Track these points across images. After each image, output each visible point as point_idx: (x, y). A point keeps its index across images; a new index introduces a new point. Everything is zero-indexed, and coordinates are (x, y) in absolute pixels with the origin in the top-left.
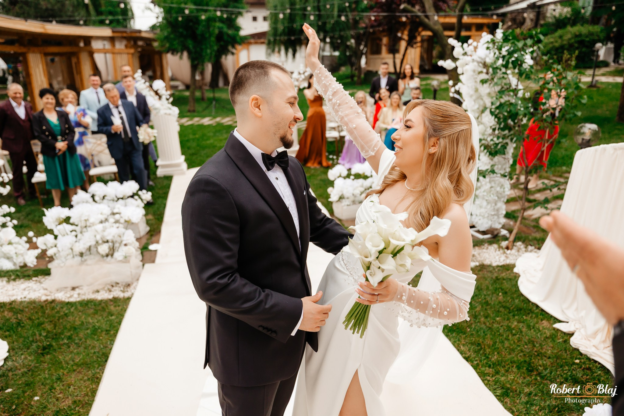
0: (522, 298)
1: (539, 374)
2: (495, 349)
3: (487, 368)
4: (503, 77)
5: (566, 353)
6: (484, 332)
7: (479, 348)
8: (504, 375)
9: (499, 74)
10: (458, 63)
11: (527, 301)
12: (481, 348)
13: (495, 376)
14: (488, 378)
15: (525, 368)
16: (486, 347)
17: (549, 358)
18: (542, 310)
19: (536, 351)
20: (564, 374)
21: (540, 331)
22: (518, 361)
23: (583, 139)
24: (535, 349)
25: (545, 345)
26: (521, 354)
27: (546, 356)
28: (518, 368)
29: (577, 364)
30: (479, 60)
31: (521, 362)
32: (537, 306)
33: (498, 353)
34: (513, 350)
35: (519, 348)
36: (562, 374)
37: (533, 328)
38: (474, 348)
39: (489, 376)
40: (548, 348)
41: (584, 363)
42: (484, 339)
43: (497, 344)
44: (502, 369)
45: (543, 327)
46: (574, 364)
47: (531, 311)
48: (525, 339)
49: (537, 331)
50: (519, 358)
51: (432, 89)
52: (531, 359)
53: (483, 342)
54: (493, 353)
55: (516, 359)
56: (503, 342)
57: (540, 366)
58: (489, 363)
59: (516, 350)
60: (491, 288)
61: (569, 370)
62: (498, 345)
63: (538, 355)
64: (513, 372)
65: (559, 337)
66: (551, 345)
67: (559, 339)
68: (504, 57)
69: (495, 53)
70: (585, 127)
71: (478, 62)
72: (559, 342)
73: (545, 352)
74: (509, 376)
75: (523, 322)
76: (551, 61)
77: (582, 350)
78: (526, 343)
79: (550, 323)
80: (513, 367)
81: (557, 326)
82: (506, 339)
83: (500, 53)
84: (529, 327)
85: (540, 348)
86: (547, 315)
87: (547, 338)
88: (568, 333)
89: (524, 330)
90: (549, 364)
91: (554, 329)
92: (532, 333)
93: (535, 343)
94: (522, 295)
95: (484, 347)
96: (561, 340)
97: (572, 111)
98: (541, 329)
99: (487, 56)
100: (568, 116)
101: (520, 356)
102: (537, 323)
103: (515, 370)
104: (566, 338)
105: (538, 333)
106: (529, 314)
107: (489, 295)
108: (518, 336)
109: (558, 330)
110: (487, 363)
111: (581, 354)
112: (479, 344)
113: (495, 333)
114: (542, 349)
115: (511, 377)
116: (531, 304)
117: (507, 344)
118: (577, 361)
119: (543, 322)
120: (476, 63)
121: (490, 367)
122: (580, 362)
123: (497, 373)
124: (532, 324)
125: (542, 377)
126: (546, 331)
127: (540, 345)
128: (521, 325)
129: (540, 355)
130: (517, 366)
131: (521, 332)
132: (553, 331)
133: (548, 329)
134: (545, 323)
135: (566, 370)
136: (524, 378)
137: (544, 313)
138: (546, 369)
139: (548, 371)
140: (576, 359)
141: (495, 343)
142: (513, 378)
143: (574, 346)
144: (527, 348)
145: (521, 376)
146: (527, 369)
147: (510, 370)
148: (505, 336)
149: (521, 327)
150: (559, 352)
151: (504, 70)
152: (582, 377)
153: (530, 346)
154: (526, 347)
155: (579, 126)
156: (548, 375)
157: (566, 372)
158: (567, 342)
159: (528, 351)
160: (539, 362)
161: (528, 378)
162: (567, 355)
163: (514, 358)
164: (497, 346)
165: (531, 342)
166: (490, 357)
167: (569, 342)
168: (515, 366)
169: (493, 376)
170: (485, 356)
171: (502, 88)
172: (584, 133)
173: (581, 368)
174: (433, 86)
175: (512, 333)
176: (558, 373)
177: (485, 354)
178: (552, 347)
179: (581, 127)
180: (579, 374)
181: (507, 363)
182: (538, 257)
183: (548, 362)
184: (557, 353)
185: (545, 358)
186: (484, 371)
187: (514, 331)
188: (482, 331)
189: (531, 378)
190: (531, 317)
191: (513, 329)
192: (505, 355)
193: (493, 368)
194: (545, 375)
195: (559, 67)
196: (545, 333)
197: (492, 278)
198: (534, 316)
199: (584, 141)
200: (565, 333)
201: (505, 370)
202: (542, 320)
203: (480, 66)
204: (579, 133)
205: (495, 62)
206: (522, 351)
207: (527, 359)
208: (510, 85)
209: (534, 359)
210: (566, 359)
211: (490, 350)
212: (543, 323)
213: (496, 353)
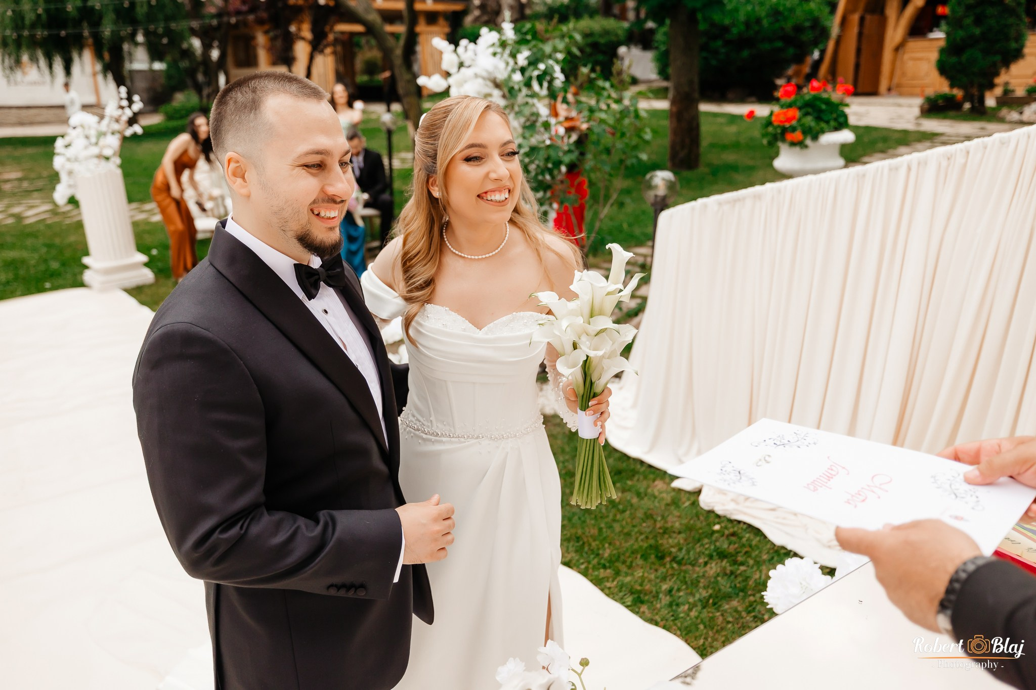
0: (617, 455)
1: (674, 559)
2: (605, 539)
3: (602, 571)
4: (527, 103)
5: (699, 519)
6: (580, 518)
7: (581, 543)
8: (627, 574)
9: (521, 98)
10: (451, 80)
11: (625, 458)
12: (584, 543)
13: (616, 578)
14: (608, 585)
15: (653, 556)
16: (591, 540)
17: (680, 533)
18: (650, 466)
19: (660, 528)
20: (706, 549)
21: (655, 497)
22: (641, 547)
23: (656, 196)
24: (658, 525)
25: (668, 516)
26: (643, 537)
27: (674, 532)
28: (645, 557)
29: (717, 532)
30: (485, 74)
31: (647, 548)
32: (642, 462)
33: (610, 544)
34: (628, 534)
35: (636, 530)
36: (704, 550)
37: (646, 495)
38: (573, 546)
39: (608, 581)
40: (675, 519)
41: (726, 528)
42: (583, 528)
43: (604, 530)
44: (624, 566)
45: (658, 490)
46: (714, 532)
47: (634, 473)
48: (640, 514)
49: (653, 499)
50: (641, 544)
51: (384, 129)
52: (657, 541)
53: (584, 533)
54: (603, 546)
55: (636, 547)
56: (610, 527)
57: (672, 547)
58: (602, 561)
59: (633, 533)
60: (567, 449)
61: (711, 543)
62: (606, 532)
63: (665, 533)
64: (638, 565)
65: (684, 499)
66: (676, 513)
67: (684, 503)
68: (523, 70)
69: (507, 64)
70: (656, 176)
71: (484, 78)
72: (686, 507)
73: (672, 527)
74: (635, 573)
75: (629, 490)
76: (593, 75)
77: (719, 510)
78: (642, 519)
79: (664, 483)
80: (636, 558)
81: (676, 484)
82: (614, 520)
83: (516, 63)
84: (639, 495)
85: (662, 522)
86: (658, 472)
87: (668, 505)
88: (692, 491)
89: (635, 500)
90: (682, 541)
91: (674, 489)
92: (646, 503)
93: (655, 517)
94: (616, 450)
95: (588, 541)
96: (687, 504)
97: (634, 153)
98: (656, 493)
99: (496, 67)
100: (629, 162)
101: (642, 540)
102: (648, 487)
103: (640, 562)
104: (692, 499)
105: (653, 502)
106: (634, 476)
107: (567, 461)
108: (628, 512)
109: (680, 491)
110: (599, 564)
111: (718, 516)
112: (578, 539)
113: (596, 516)
114: (666, 522)
115: (639, 573)
116: (631, 461)
117: (617, 527)
118: (717, 527)
119: (657, 483)
120: (480, 81)
121: (605, 567)
122: (721, 527)
123: (617, 573)
124: (642, 490)
125: (679, 563)
126: (664, 495)
127: (663, 517)
128: (628, 496)
129: (666, 531)
130: (642, 556)
131: (632, 505)
132: (673, 494)
133: (668, 493)
134: (659, 484)
135: (707, 544)
136: (656, 570)
137: (653, 470)
138: (680, 550)
139: (684, 551)
140: (714, 525)
141: (600, 530)
142: (641, 574)
143: (706, 508)
144: (646, 526)
145: (651, 568)
146: (657, 557)
147: (634, 564)
148: (611, 517)
149: (628, 498)
150: (691, 519)
151: (525, 91)
152: (729, 547)
153: (650, 522)
154: (644, 525)
155: (648, 176)
156: (686, 557)
157: (707, 546)
158: (695, 504)
159: (648, 530)
160: (668, 543)
161: (662, 570)
162: (701, 522)
163: (633, 545)
164: (604, 535)
165: (649, 516)
166: (601, 552)
167: (699, 504)
168: (639, 556)
169: (613, 581)
170: (593, 554)
171: (528, 120)
172: (656, 187)
173: (723, 536)
174: (384, 123)
175: (618, 510)
176: (698, 550)
177: (592, 550)
178: (679, 517)
179: (651, 178)
180: (724, 545)
181: (627, 554)
182: (621, 388)
183: (681, 538)
184: (689, 522)
185: (675, 535)
186: (597, 576)
187: (621, 507)
188: (576, 518)
189: (665, 567)
190: (638, 480)
191: (619, 503)
192: (621, 544)
193: (610, 567)
194: (683, 559)
195: (607, 85)
196: (662, 499)
197: (564, 433)
198: (641, 478)
199: (659, 199)
200: (689, 493)
201: (627, 566)
202: (654, 481)
203: (487, 85)
204: (650, 186)
205: (510, 77)
206: (641, 534)
207: (652, 542)
208: (537, 115)
209: (661, 539)
210: (701, 528)
211: (597, 543)
212: (656, 486)
213: (607, 545)
